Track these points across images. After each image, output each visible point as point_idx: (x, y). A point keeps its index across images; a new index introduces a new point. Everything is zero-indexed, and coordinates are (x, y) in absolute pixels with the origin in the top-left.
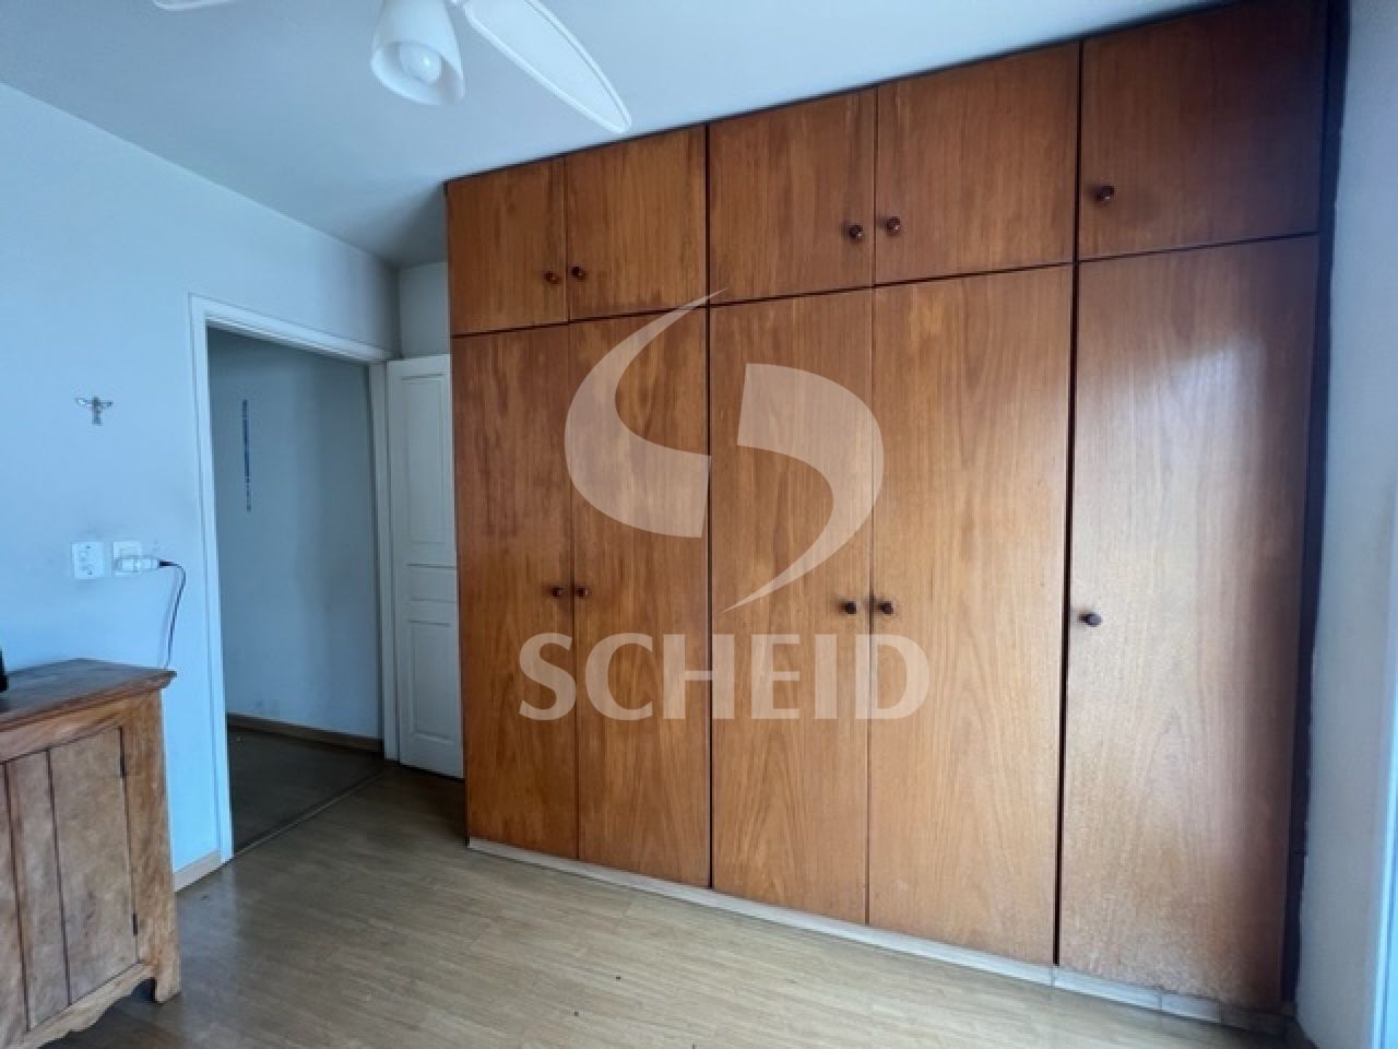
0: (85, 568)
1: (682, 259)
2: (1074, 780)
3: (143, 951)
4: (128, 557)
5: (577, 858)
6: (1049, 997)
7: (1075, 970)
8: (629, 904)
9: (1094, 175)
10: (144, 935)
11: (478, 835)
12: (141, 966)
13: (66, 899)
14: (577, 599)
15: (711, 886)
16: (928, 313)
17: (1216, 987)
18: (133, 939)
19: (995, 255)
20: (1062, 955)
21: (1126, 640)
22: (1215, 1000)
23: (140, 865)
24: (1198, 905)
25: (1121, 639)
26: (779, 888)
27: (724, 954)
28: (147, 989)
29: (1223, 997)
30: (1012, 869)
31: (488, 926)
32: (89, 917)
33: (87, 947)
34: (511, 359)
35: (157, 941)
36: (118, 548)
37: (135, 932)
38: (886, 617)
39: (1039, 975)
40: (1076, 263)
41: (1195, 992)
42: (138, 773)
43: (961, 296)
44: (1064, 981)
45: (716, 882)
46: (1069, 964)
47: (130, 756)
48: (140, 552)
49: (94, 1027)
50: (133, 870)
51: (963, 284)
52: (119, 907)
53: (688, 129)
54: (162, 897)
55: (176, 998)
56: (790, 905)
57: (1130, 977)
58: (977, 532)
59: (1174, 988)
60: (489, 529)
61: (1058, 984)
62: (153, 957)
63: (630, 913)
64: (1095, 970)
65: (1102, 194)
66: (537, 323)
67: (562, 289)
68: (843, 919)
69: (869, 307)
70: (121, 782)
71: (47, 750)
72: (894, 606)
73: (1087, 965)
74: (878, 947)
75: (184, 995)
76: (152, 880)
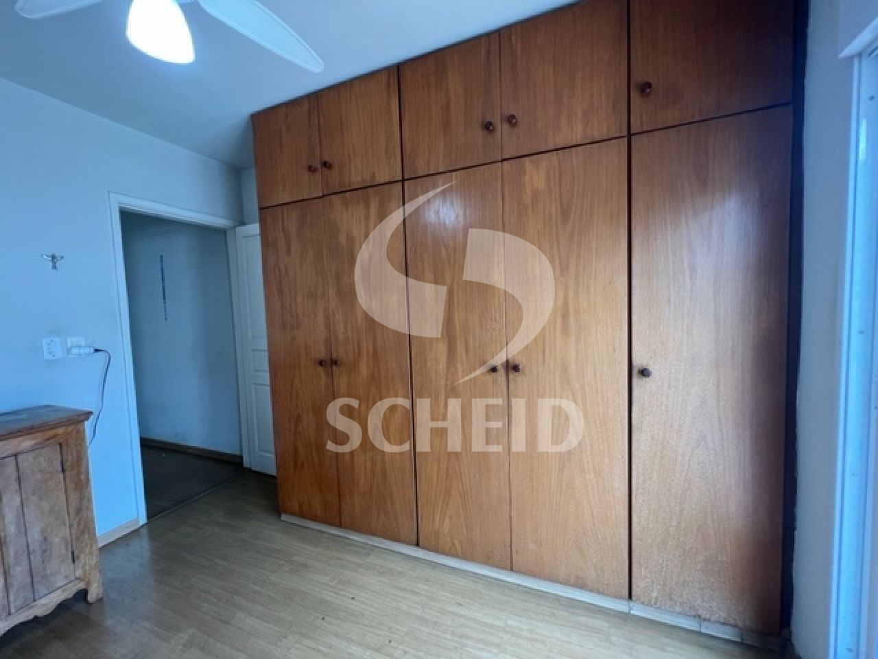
0: (50, 353)
1: (386, 151)
2: (638, 479)
3: (79, 573)
4: (76, 347)
5: (341, 527)
6: (625, 620)
7: (643, 603)
8: (369, 554)
9: (639, 76)
10: (79, 563)
11: (286, 512)
12: (77, 582)
13: (30, 540)
14: (334, 367)
15: (417, 545)
16: (536, 176)
17: (737, 617)
18: (72, 566)
19: (577, 136)
20: (634, 593)
21: (669, 387)
22: (735, 626)
23: (75, 523)
24: (722, 562)
25: (667, 385)
26: (459, 548)
27: (422, 586)
28: (82, 595)
29: (740, 624)
30: (600, 537)
31: (282, 565)
32: (45, 551)
33: (44, 568)
34: (291, 220)
35: (87, 568)
36: (70, 341)
37: (74, 561)
38: (517, 374)
39: (621, 606)
40: (630, 135)
41: (722, 620)
42: (71, 470)
43: (556, 163)
44: (638, 610)
45: (421, 542)
46: (638, 599)
47: (67, 460)
48: (83, 344)
49: (50, 614)
50: (71, 526)
51: (557, 154)
52: (63, 547)
53: (388, 69)
54: (89, 542)
55: (100, 600)
56: (465, 557)
57: (678, 609)
58: (572, 318)
59: (707, 617)
60: (284, 325)
61: (632, 612)
62: (85, 576)
63: (367, 560)
64: (656, 603)
65: (645, 88)
66: (305, 197)
67: (318, 176)
68: (497, 567)
69: (499, 174)
70: (62, 475)
71: (16, 455)
72: (520, 367)
73: (650, 601)
74: (519, 585)
75: (105, 599)
76: (83, 532)
